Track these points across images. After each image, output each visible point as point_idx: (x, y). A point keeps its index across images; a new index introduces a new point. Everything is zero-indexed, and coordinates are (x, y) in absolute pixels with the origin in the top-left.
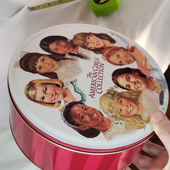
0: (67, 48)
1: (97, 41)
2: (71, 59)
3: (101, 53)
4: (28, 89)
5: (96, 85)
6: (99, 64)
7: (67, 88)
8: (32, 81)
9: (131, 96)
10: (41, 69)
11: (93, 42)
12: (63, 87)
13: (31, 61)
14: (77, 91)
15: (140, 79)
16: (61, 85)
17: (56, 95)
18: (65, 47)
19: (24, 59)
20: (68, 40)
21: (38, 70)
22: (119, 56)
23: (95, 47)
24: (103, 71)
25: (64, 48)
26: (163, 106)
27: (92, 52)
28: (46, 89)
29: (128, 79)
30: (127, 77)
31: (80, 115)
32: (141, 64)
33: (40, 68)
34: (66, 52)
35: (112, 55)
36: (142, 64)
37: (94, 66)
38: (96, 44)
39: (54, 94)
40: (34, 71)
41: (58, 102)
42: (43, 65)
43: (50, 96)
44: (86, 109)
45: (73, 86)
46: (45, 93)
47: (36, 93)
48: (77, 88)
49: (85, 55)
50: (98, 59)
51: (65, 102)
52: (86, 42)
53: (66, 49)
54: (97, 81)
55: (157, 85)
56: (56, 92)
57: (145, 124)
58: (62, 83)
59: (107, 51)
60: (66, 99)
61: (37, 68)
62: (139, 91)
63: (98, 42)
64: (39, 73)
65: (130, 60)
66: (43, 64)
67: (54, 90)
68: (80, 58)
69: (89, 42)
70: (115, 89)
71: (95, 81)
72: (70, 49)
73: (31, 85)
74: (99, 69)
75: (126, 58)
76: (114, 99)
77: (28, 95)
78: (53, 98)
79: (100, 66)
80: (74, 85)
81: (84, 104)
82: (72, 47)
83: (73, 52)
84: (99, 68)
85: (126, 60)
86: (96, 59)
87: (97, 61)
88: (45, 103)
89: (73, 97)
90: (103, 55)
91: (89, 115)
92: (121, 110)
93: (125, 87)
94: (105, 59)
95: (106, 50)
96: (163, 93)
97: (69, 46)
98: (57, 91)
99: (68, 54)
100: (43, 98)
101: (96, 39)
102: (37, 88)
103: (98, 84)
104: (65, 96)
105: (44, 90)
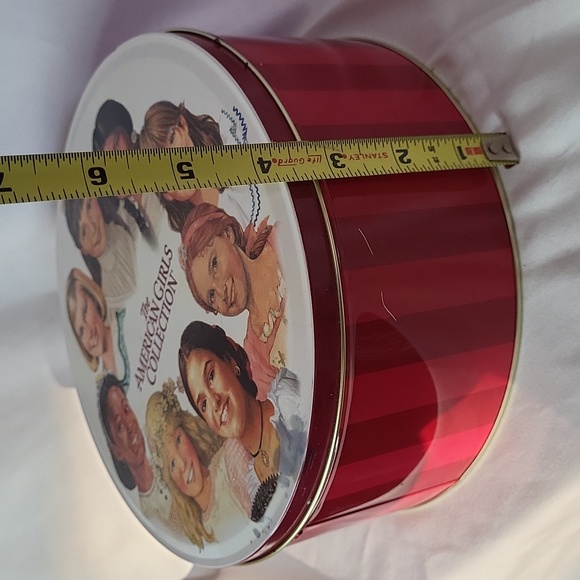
2: (126, 227)
3: (180, 229)
5: (149, 353)
6: (168, 278)
7: (110, 328)
8: (74, 270)
9: (198, 438)
10: (84, 237)
12: (104, 318)
14: (121, 346)
15: (237, 396)
16: (103, 312)
17: (95, 335)
22: (215, 263)
24: (170, 311)
26: (260, 526)
28: (86, 310)
29: (209, 376)
30: (209, 365)
31: (117, 417)
32: (258, 331)
33: (84, 232)
35: (201, 251)
36: (262, 331)
37: (158, 277)
41: (96, 359)
42: (88, 226)
45: (118, 329)
48: (123, 338)
50: (170, 255)
51: (104, 365)
55: (272, 444)
56: (96, 330)
57: (203, 538)
58: (105, 305)
59: (195, 225)
60: (105, 357)
62: (219, 437)
65: (236, 297)
68: (141, 230)
70: (176, 392)
74: (164, 297)
75: (229, 284)
78: (92, 343)
80: (120, 326)
83: (132, 200)
84: (164, 293)
85: (226, 291)
86: (167, 250)
87: (167, 259)
89: (114, 360)
90: (183, 238)
91: (127, 429)
92: (173, 463)
93: (196, 399)
94: (183, 262)
95: (196, 217)
96: (274, 488)
98: (97, 327)
99: (124, 203)
102: (77, 294)
104: (104, 347)
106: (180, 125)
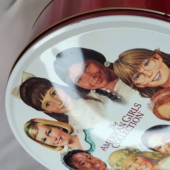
0: (97, 79)
1: (159, 72)
2: (96, 100)
3: (150, 97)
4: (28, 127)
5: (114, 139)
6: (136, 114)
7: (76, 136)
8: (34, 119)
10: (48, 106)
11: (150, 74)
12: (71, 133)
13: (36, 91)
14: (87, 140)
16: (69, 131)
17: (60, 139)
18: (94, 77)
19: (26, 85)
20: (105, 64)
21: (44, 106)
23: (148, 84)
24: (136, 124)
25: (92, 78)
27: (137, 92)
28: (50, 132)
29: (165, 139)
31: (81, 161)
33: (47, 104)
34: (94, 86)
35: (167, 103)
37: (127, 115)
38: (152, 78)
39: (59, 138)
40: (38, 107)
41: (61, 147)
42: (52, 102)
43: (53, 139)
44: (90, 159)
45: (85, 135)
46: (48, 135)
47: (37, 133)
48: (89, 137)
49: (122, 97)
50: (139, 106)
51: (69, 148)
52: (137, 72)
53: (94, 82)
54: (119, 134)
56: (61, 137)
58: (72, 129)
60: (70, 145)
61: (43, 104)
63: (159, 74)
64: (45, 111)
66: (52, 100)
67: (60, 135)
68: (112, 100)
69: (143, 73)
71: (117, 134)
72: (101, 82)
73: (32, 124)
74: (131, 121)
76: (129, 156)
77: (27, 133)
78: (56, 142)
79: (137, 117)
80: (87, 134)
81: (90, 154)
82: (107, 80)
83: (104, 89)
84: (132, 119)
86: (136, 105)
87: (136, 108)
88: (46, 144)
89: (80, 145)
91: (91, 163)
92: (130, 166)
94: (151, 108)
95: (164, 92)
97: (102, 76)
98: (63, 136)
99: (94, 91)
100: (45, 139)
101: (160, 66)
102: (39, 128)
103: (118, 138)
104: (70, 142)
105: (48, 132)
106: (155, 58)
